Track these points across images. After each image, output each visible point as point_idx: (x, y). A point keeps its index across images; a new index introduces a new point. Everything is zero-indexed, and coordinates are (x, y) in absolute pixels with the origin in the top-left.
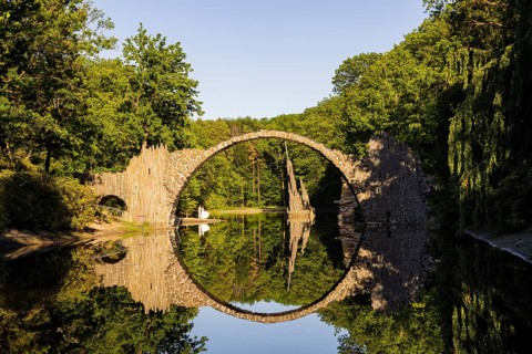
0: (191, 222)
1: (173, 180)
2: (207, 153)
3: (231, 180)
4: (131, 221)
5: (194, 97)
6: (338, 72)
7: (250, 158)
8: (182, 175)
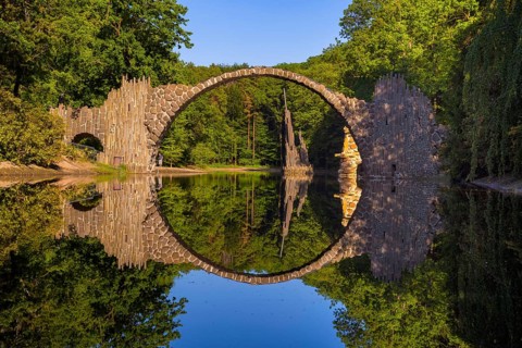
0: (175, 172)
1: (155, 119)
2: (194, 90)
3: (223, 134)
4: (107, 163)
5: (181, 26)
6: (346, 12)
7: (246, 110)
8: (165, 114)
